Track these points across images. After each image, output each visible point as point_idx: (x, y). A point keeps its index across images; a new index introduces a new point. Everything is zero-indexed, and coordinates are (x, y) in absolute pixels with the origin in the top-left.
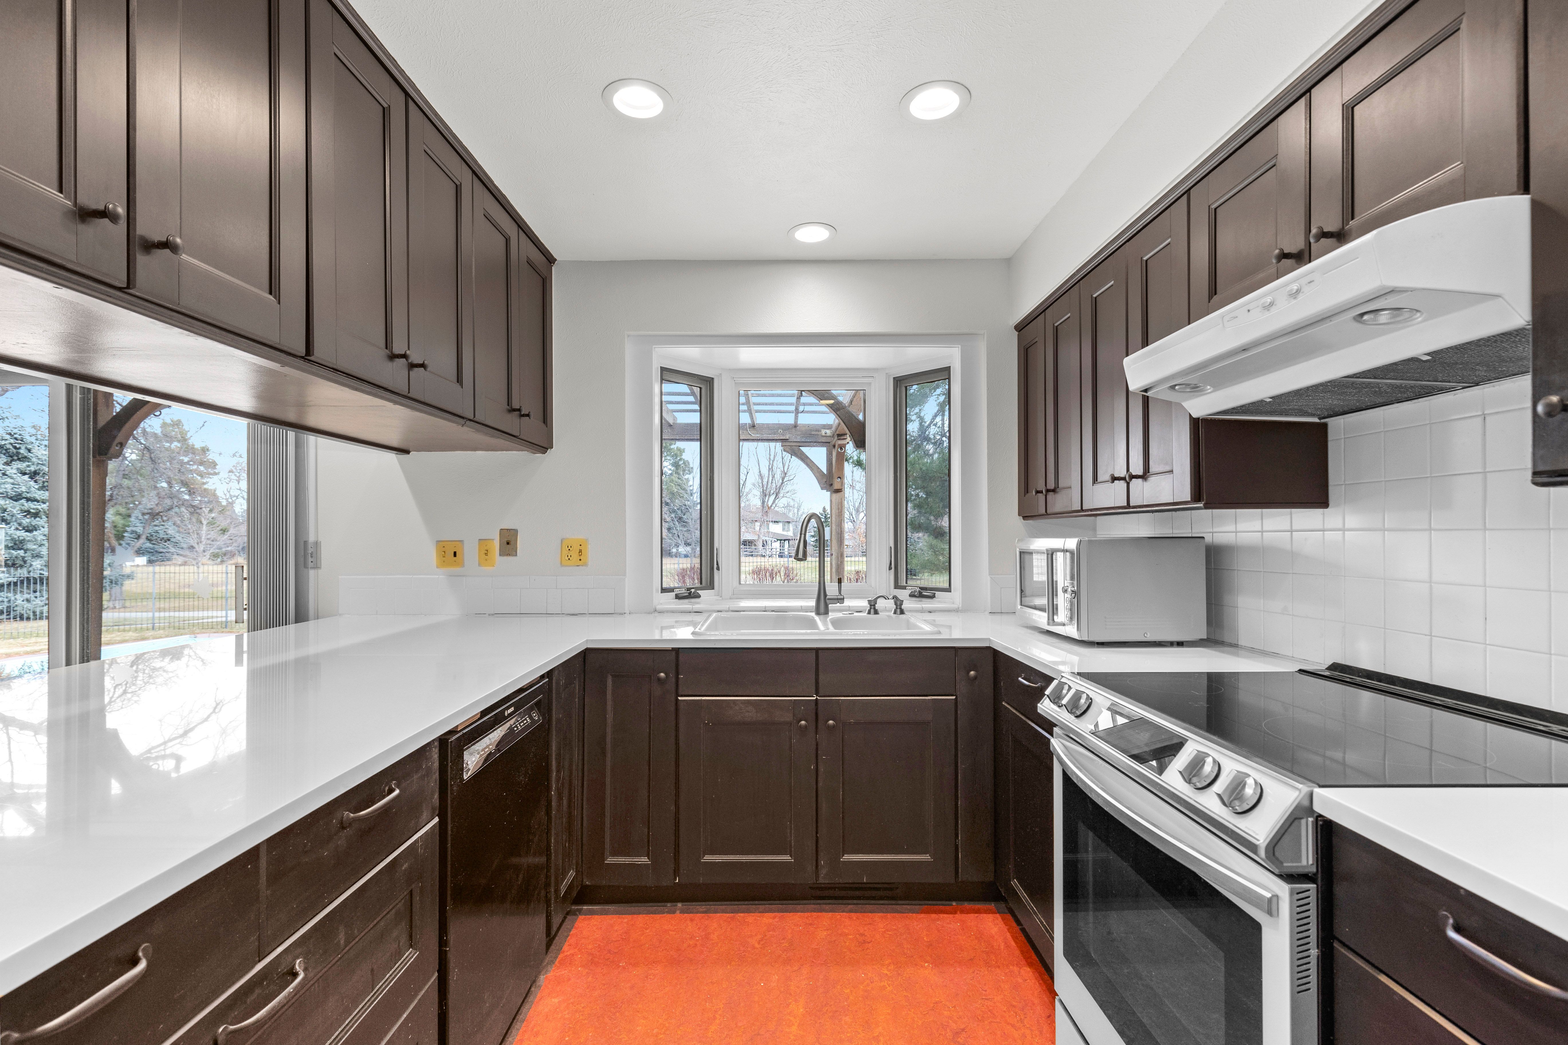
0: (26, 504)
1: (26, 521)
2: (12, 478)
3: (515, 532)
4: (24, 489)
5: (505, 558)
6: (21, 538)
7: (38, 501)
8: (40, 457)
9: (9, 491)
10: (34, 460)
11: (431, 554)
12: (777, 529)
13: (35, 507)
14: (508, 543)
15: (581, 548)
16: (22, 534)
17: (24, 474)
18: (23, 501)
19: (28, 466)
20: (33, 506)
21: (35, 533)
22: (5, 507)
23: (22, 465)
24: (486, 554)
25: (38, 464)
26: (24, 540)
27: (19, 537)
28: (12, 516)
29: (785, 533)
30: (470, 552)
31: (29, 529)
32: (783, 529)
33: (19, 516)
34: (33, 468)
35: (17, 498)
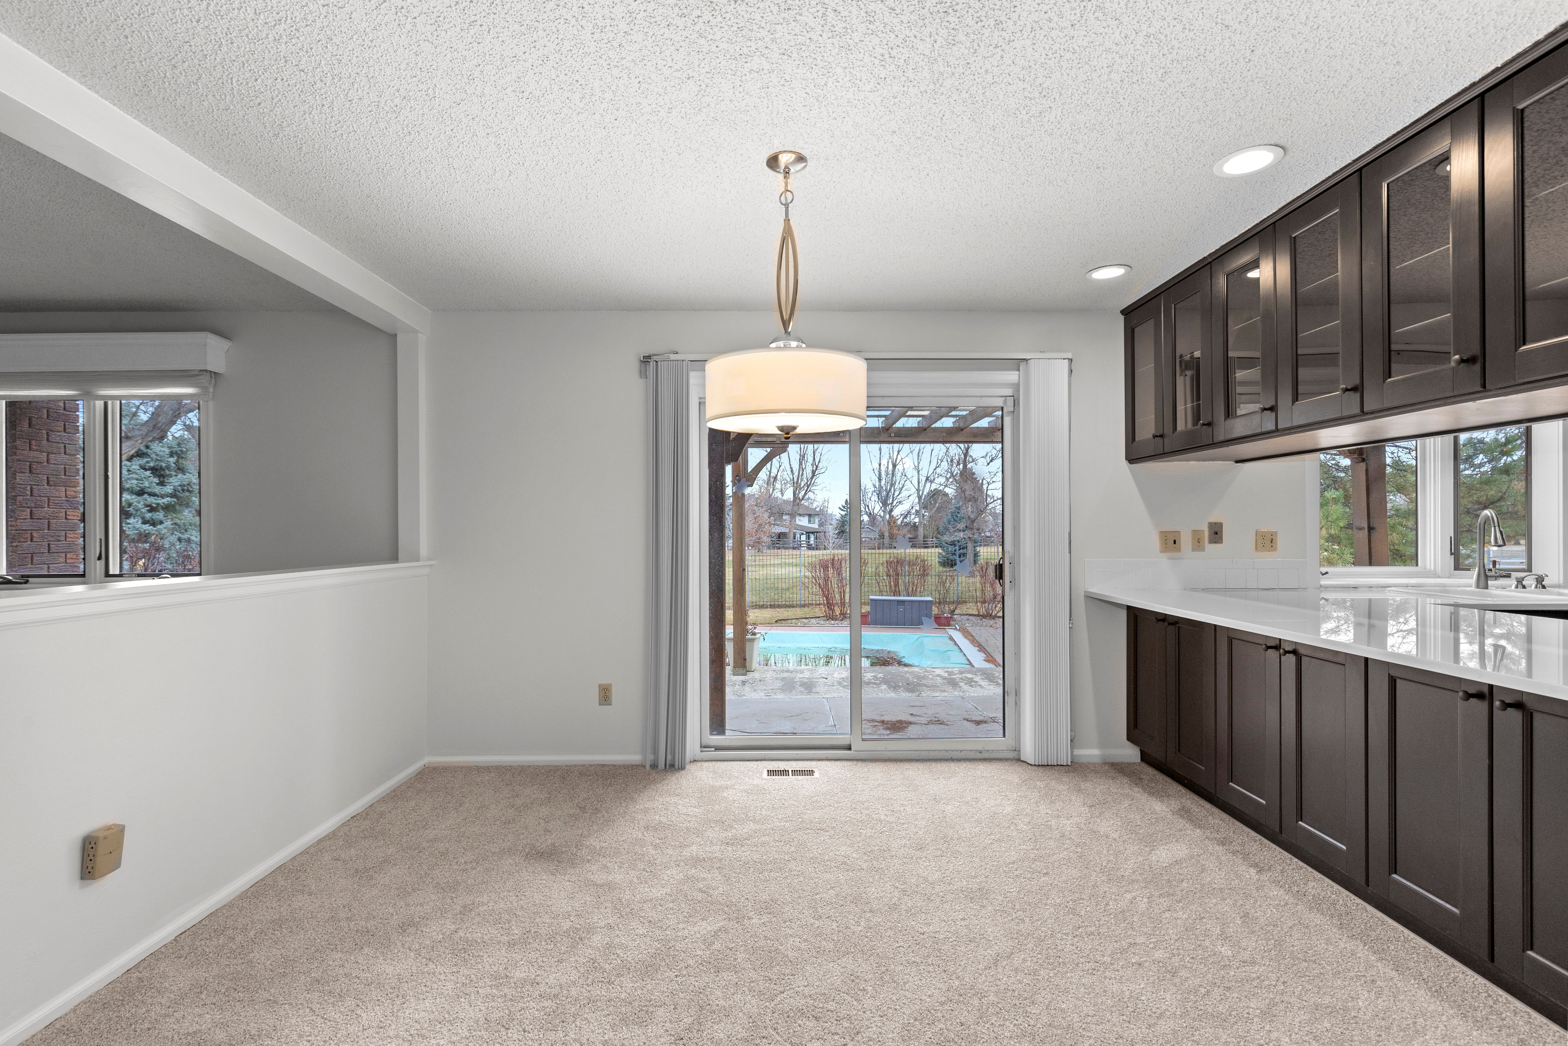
0: (149, 499)
1: (148, 516)
2: (136, 474)
3: (1221, 524)
4: (146, 484)
5: (1212, 545)
6: (147, 532)
7: (158, 496)
8: (158, 452)
9: (135, 486)
10: (154, 456)
11: (1155, 541)
12: (803, 521)
13: (156, 501)
14: (1217, 534)
15: (1272, 537)
16: (147, 528)
17: (146, 470)
18: (146, 496)
19: (148, 462)
20: (154, 501)
21: (159, 527)
22: (131, 501)
23: (143, 461)
24: (1199, 542)
25: (157, 460)
26: (148, 533)
27: (145, 531)
28: (137, 510)
29: (810, 525)
30: (1186, 541)
31: (153, 524)
32: (810, 521)
33: (143, 511)
34: (152, 464)
35: (141, 493)
